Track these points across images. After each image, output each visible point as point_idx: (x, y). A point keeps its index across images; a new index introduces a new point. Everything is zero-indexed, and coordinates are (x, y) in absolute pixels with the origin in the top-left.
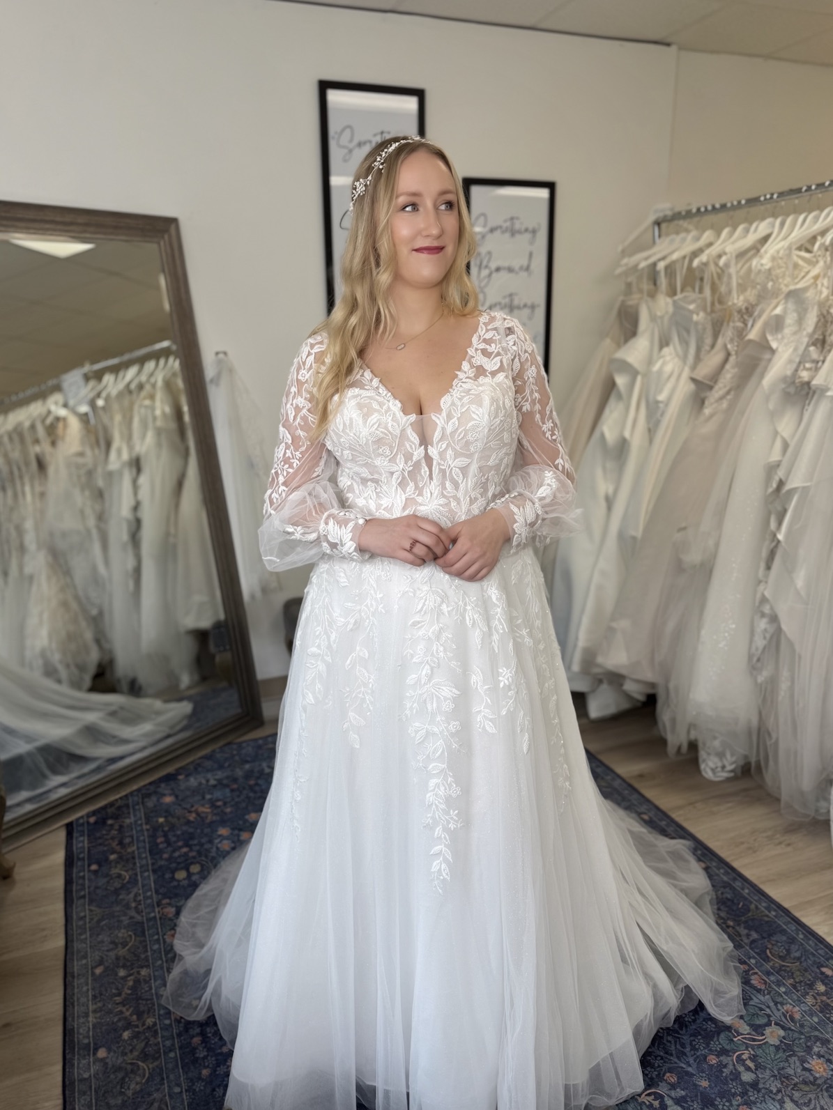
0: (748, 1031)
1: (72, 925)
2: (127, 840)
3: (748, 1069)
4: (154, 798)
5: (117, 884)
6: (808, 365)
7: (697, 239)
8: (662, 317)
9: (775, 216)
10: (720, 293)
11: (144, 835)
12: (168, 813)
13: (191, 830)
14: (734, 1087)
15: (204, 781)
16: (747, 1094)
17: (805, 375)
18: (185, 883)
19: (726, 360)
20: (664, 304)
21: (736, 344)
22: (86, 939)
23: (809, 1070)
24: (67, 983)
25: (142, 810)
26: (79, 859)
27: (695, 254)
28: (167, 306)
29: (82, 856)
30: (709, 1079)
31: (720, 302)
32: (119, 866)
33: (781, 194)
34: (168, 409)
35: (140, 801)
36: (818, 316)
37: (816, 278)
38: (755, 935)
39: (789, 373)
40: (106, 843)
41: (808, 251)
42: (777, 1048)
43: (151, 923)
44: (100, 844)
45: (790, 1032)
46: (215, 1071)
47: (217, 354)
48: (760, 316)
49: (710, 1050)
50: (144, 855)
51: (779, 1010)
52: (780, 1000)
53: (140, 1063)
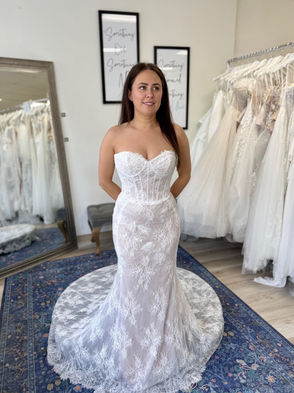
0: (245, 365)
1: (2, 320)
2: (25, 291)
3: (244, 378)
4: (36, 277)
5: (20, 307)
11: (31, 290)
12: (41, 282)
13: (49, 288)
14: (237, 385)
15: (55, 272)
16: (242, 387)
18: (44, 307)
22: (6, 325)
23: (267, 380)
25: (32, 281)
26: (7, 298)
30: (228, 382)
32: (21, 301)
35: (32, 278)
38: (253, 331)
40: (17, 292)
42: (256, 371)
43: (30, 321)
44: (15, 293)
45: (262, 366)
46: (47, 372)
49: (230, 372)
50: (30, 297)
51: (258, 358)
52: (259, 354)
53: (20, 369)
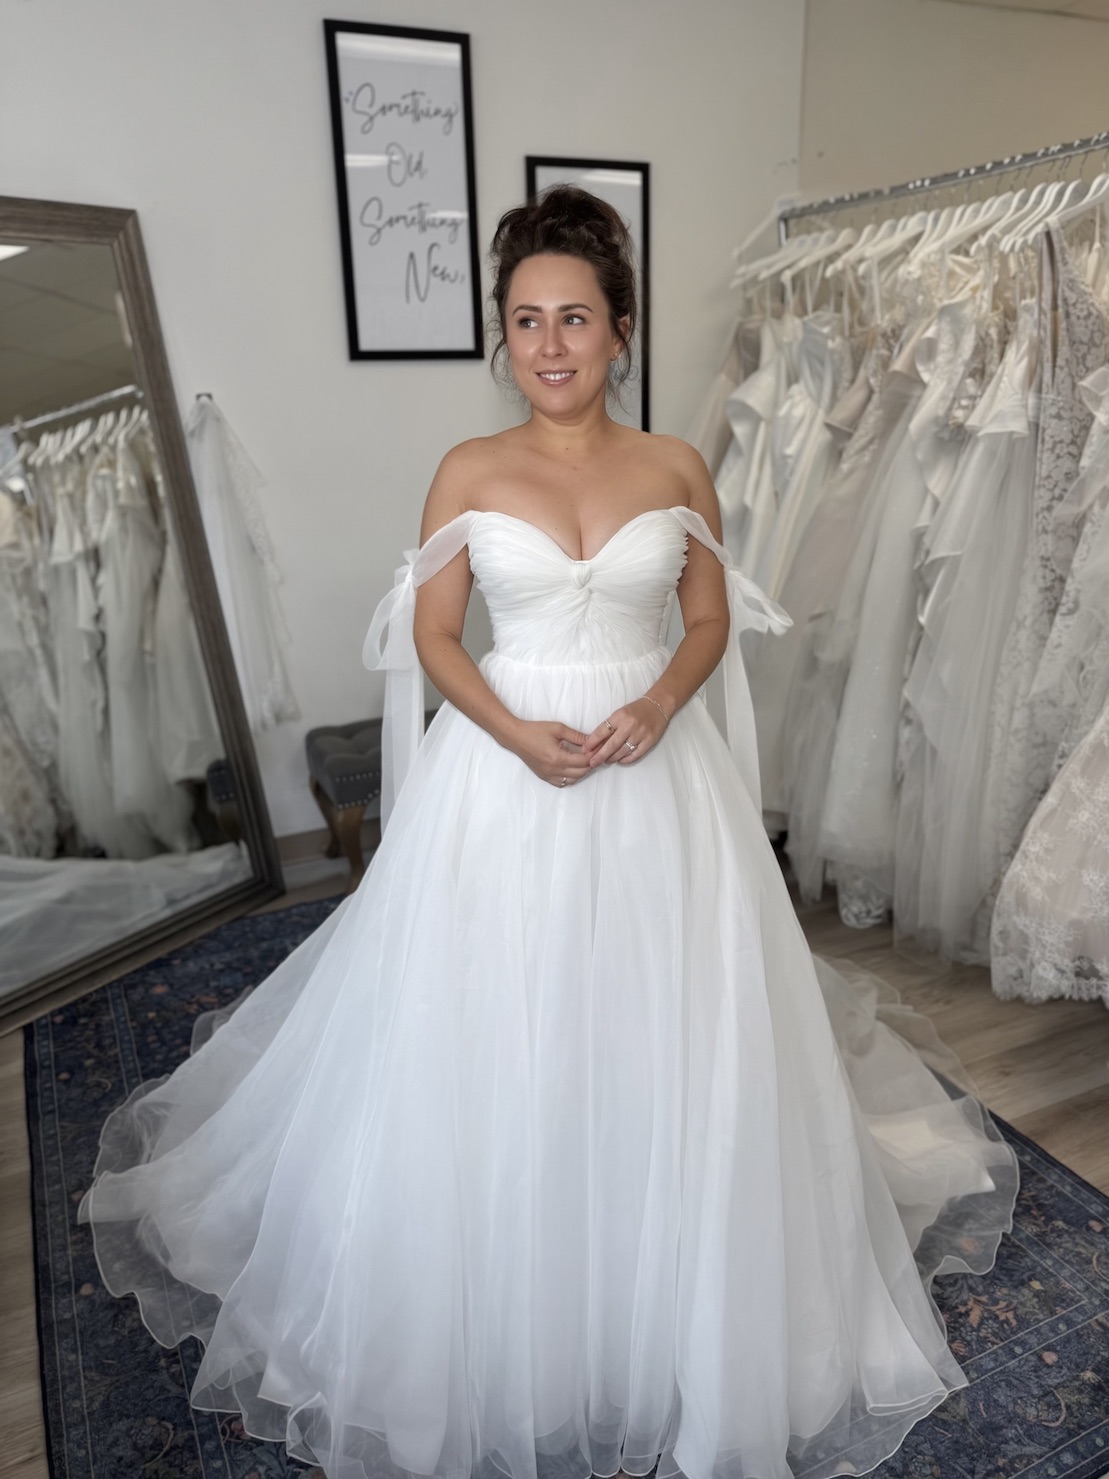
1: (39, 1146)
2: (107, 1042)
4: (141, 990)
5: (96, 1094)
6: (964, 402)
7: (833, 240)
8: (790, 344)
9: (927, 208)
10: (861, 311)
11: (129, 1034)
12: (159, 1005)
15: (207, 966)
17: (959, 414)
19: (868, 399)
20: (792, 326)
21: (880, 377)
22: (59, 1160)
24: (37, 1213)
25: (126, 1004)
26: (43, 1067)
27: (831, 259)
28: (128, 339)
29: (47, 1063)
31: (862, 323)
32: (98, 1073)
33: (934, 181)
34: (133, 481)
35: (123, 993)
36: (976, 339)
37: (975, 290)
39: (941, 412)
40: (80, 1046)
41: (967, 254)
44: (71, 1048)
47: (199, 396)
48: (908, 339)
50: (130, 1058)
